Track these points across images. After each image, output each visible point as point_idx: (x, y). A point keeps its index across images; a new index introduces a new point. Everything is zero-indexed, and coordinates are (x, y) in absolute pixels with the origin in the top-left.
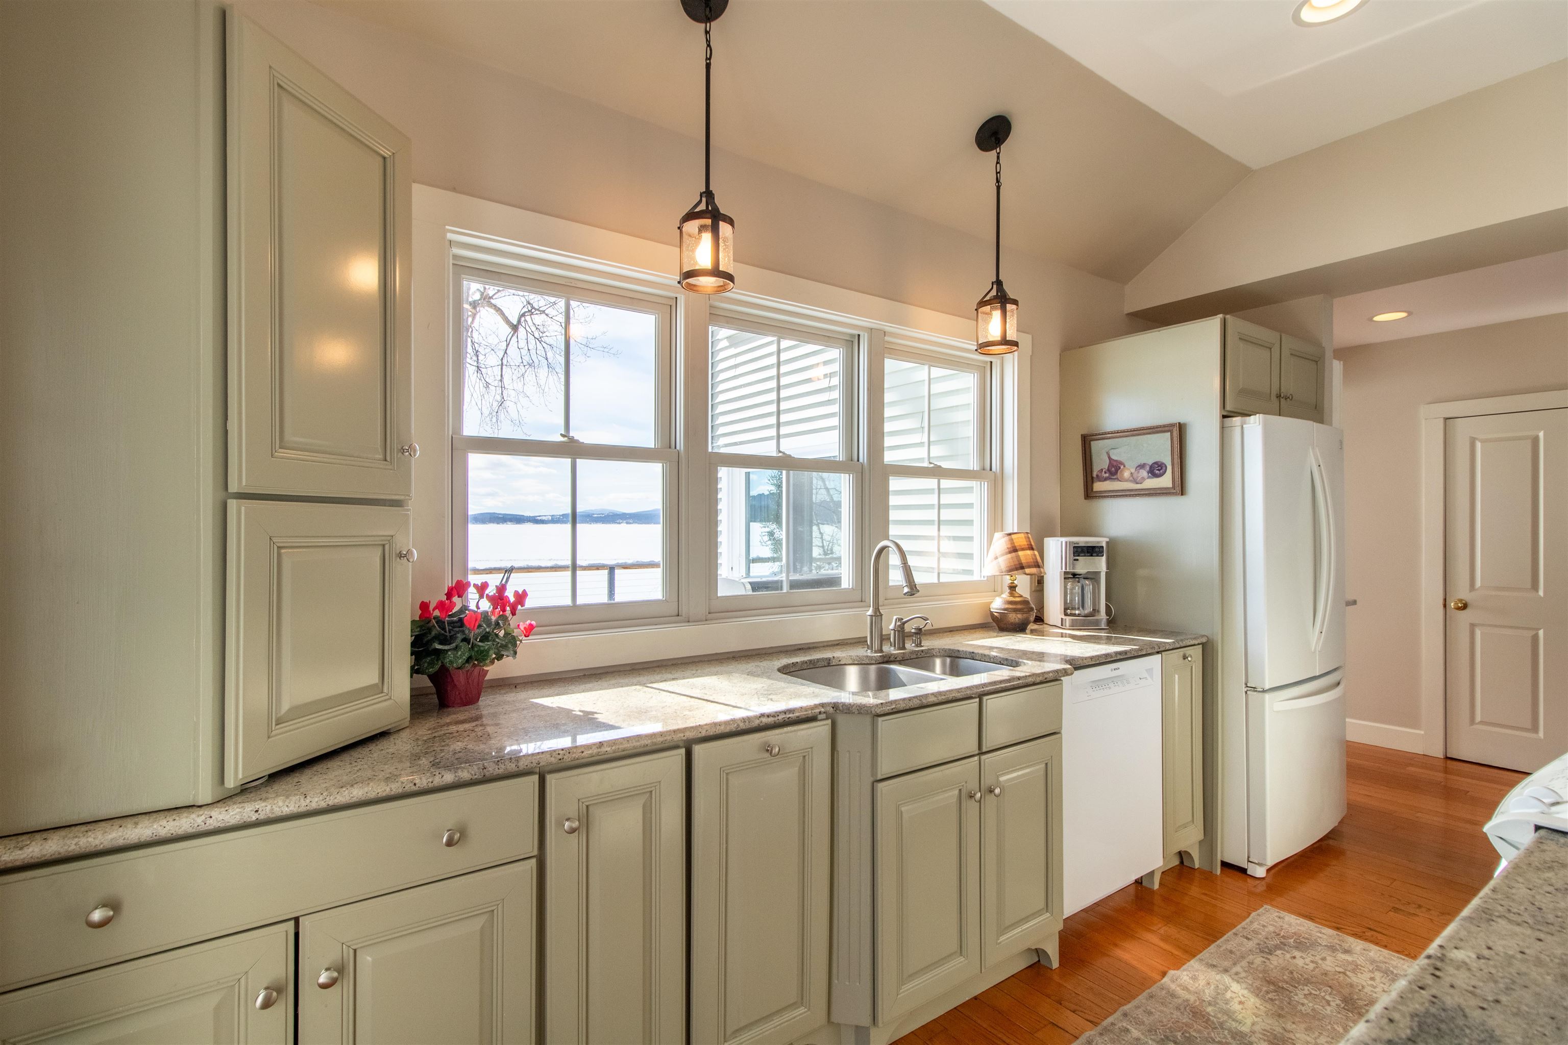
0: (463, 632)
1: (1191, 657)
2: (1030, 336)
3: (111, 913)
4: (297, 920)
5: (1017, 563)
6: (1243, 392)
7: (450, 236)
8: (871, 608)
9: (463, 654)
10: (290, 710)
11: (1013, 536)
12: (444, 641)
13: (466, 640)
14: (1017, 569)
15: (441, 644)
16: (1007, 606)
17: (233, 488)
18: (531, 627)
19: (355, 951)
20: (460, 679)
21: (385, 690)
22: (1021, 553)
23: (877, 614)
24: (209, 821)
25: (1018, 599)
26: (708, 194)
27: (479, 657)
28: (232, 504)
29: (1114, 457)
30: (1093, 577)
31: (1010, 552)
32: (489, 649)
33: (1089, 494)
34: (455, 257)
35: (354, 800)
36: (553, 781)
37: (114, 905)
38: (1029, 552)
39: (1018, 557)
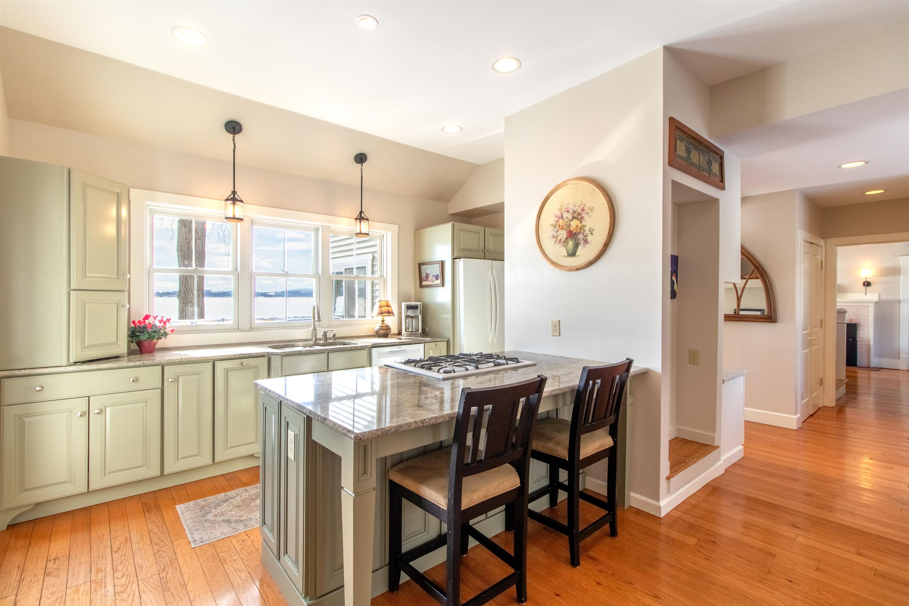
0: (147, 330)
1: (438, 345)
2: (397, 226)
3: (41, 389)
4: (89, 397)
5: (381, 312)
6: (461, 250)
7: (146, 204)
8: (312, 327)
9: (146, 336)
10: (87, 346)
11: (381, 302)
12: (141, 332)
13: (148, 332)
14: (380, 314)
15: (140, 333)
16: (380, 328)
17: (72, 288)
18: (173, 330)
19: (105, 407)
20: (146, 344)
21: (118, 344)
22: (383, 308)
23: (315, 329)
24: (66, 369)
25: (385, 325)
26: (234, 192)
27: (151, 338)
28: (72, 292)
29: (427, 272)
30: (416, 317)
31: (379, 308)
32: (156, 335)
33: (421, 286)
34: (150, 209)
35: (105, 367)
36: (166, 368)
37: (42, 388)
38: (386, 308)
39: (381, 309)
